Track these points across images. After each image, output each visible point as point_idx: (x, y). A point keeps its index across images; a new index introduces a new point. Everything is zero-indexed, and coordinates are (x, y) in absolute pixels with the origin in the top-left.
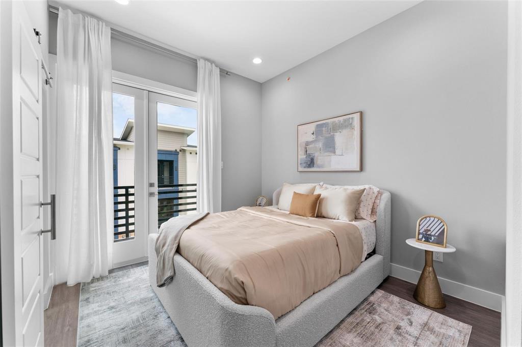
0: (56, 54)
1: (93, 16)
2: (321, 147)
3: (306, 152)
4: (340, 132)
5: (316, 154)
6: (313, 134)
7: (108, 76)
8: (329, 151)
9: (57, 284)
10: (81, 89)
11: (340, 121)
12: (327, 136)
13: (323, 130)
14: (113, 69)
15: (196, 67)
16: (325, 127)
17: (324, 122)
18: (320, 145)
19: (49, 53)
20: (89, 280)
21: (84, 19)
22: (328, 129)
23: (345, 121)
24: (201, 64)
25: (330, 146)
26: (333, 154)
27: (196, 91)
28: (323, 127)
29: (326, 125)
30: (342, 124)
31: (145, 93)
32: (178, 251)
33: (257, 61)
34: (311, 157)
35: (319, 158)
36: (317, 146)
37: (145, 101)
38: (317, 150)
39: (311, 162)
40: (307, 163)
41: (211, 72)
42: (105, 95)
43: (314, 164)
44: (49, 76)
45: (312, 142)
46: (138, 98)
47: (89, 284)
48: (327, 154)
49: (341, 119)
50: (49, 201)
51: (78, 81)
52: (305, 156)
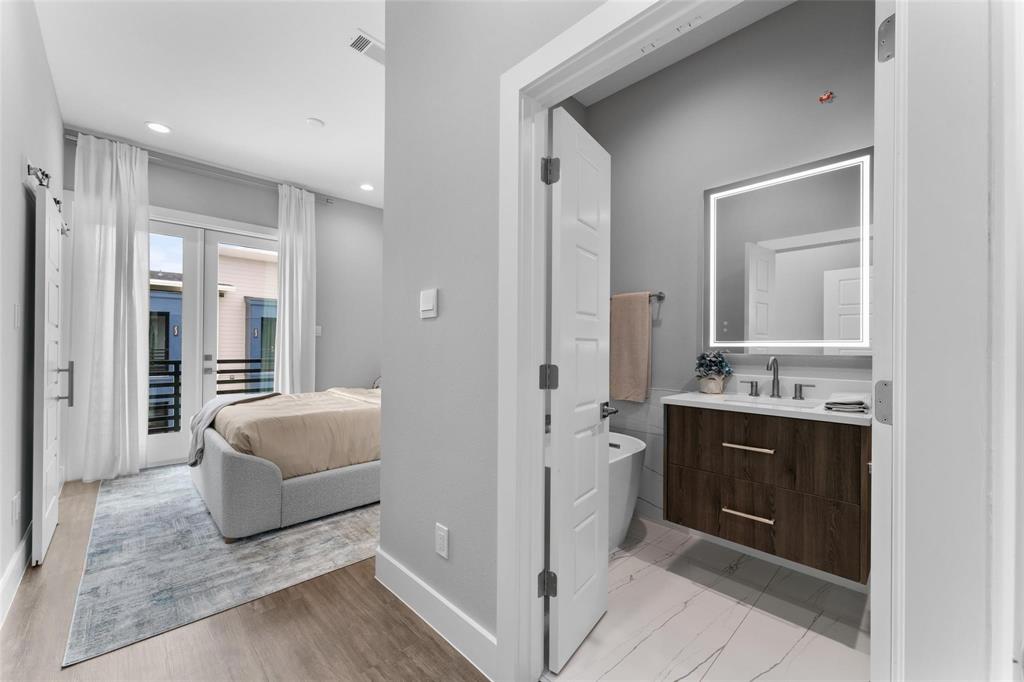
0: (73, 190)
1: (123, 140)
7: (143, 213)
9: (69, 479)
10: (106, 230)
14: (152, 203)
15: (276, 193)
19: (65, 188)
20: (113, 477)
21: (111, 147)
24: (283, 190)
27: (277, 228)
31: (200, 233)
32: (212, 425)
33: (367, 187)
37: (200, 244)
41: (300, 201)
42: (139, 239)
44: (66, 228)
46: (189, 240)
47: (111, 480)
50: (67, 367)
51: (102, 222)
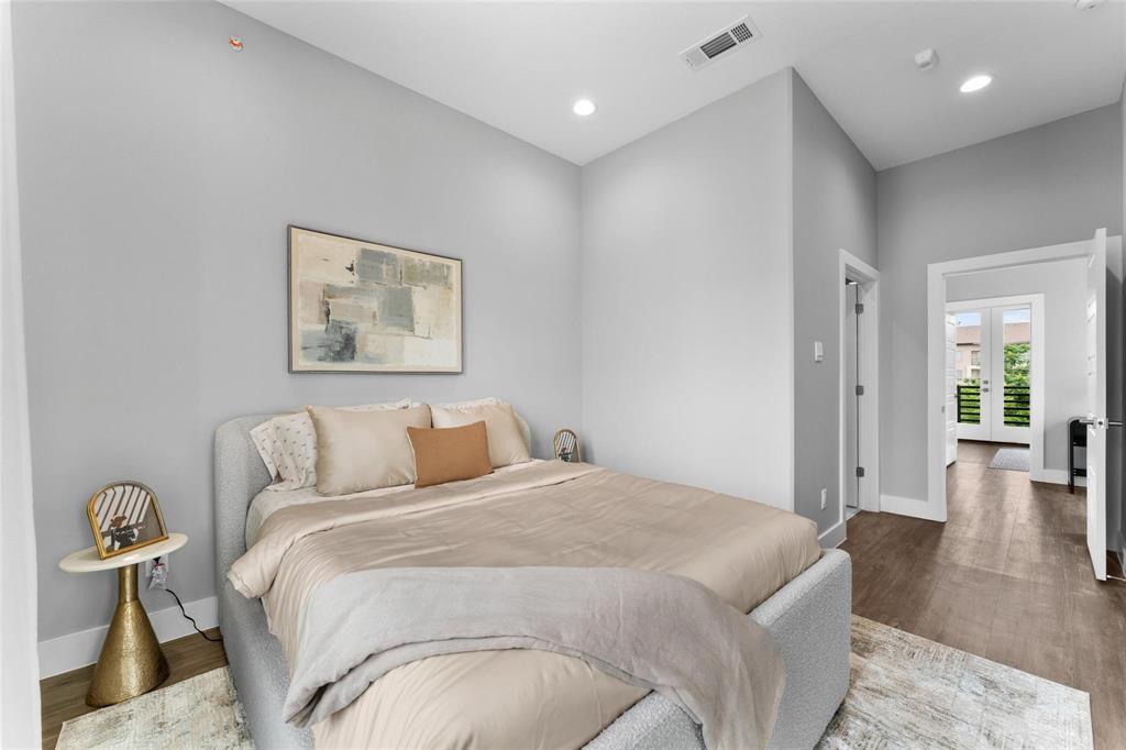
2: (376, 309)
3: (328, 314)
4: (425, 288)
5: (362, 328)
6: (351, 269)
8: (395, 325)
11: (423, 265)
12: (393, 286)
13: (381, 270)
16: (388, 264)
17: (386, 250)
18: (373, 304)
22: (395, 269)
23: (434, 266)
25: (400, 313)
26: (407, 333)
28: (382, 263)
29: (391, 260)
30: (428, 271)
34: (344, 331)
35: (370, 337)
36: (365, 305)
38: (363, 313)
39: (346, 347)
40: (329, 347)
43: (354, 351)
45: (347, 291)
48: (394, 330)
49: (427, 259)
52: (323, 327)
